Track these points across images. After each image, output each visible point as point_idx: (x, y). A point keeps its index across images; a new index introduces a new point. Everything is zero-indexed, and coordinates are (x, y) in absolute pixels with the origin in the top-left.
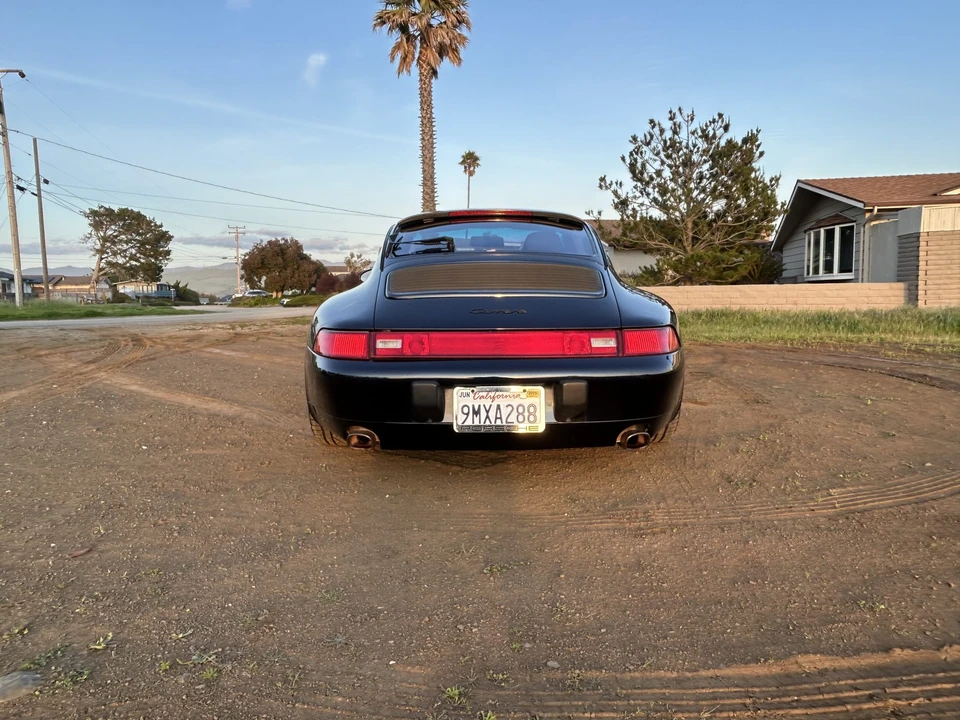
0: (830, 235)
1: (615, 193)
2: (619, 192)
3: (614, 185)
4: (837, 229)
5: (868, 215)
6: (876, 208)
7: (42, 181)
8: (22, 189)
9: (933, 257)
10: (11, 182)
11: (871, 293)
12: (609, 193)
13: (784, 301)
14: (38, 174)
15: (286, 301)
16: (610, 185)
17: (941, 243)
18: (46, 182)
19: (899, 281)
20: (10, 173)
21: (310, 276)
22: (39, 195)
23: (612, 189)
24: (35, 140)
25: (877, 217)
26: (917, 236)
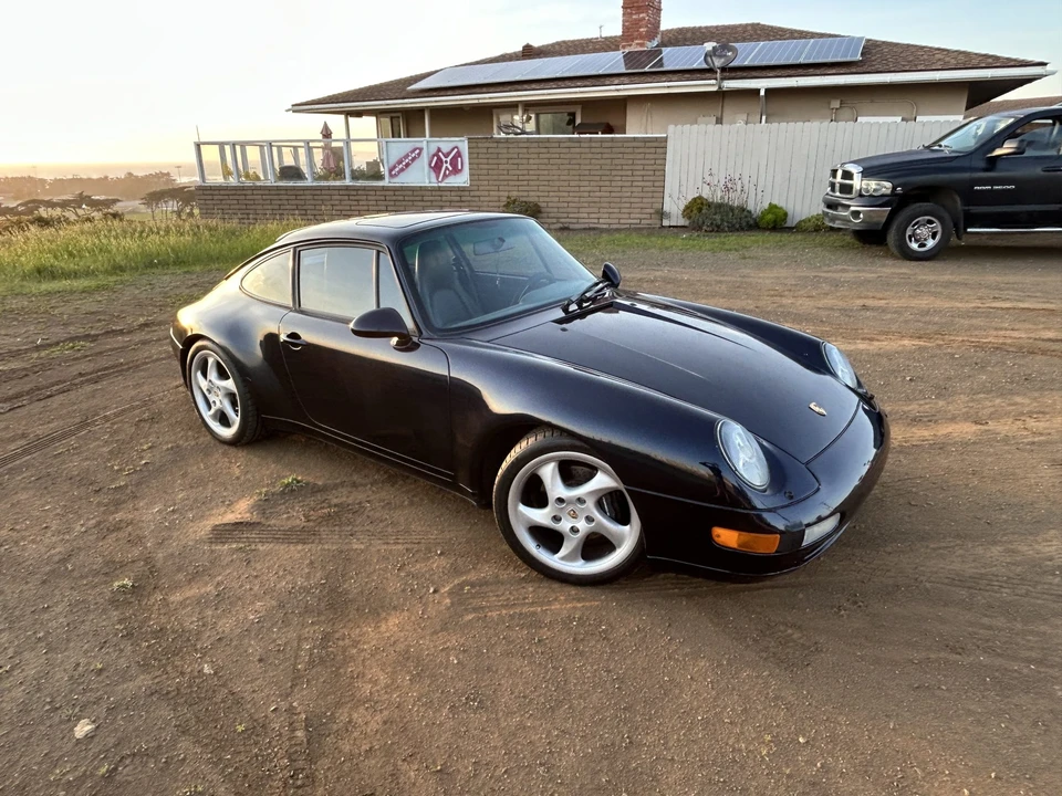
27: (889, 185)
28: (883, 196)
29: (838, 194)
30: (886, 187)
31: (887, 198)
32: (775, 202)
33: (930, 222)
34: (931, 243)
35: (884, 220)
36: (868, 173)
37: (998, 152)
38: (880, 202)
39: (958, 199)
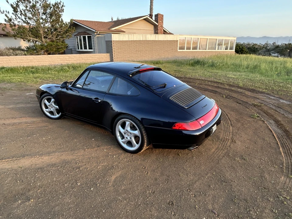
0: (84, 38)
1: (6, 15)
2: (8, 15)
3: (5, 12)
4: (86, 36)
5: (95, 33)
6: (98, 32)
9: (115, 47)
11: (102, 56)
12: (4, 15)
13: (81, 59)
16: (4, 12)
17: (116, 43)
19: (107, 53)
23: (5, 13)
25: (99, 34)
26: (111, 41)
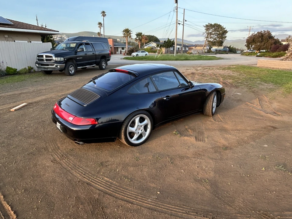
7: (185, 21)
8: (179, 24)
10: (177, 22)
14: (184, 19)
15: (259, 54)
18: (186, 21)
20: (177, 20)
21: (271, 45)
22: (183, 25)
24: (184, 9)
27: (62, 58)
28: (63, 61)
29: (46, 62)
30: (62, 59)
31: (64, 62)
32: (8, 66)
33: (72, 67)
34: (73, 71)
35: (64, 67)
36: (57, 55)
37: (78, 51)
38: (62, 63)
39: (74, 61)
